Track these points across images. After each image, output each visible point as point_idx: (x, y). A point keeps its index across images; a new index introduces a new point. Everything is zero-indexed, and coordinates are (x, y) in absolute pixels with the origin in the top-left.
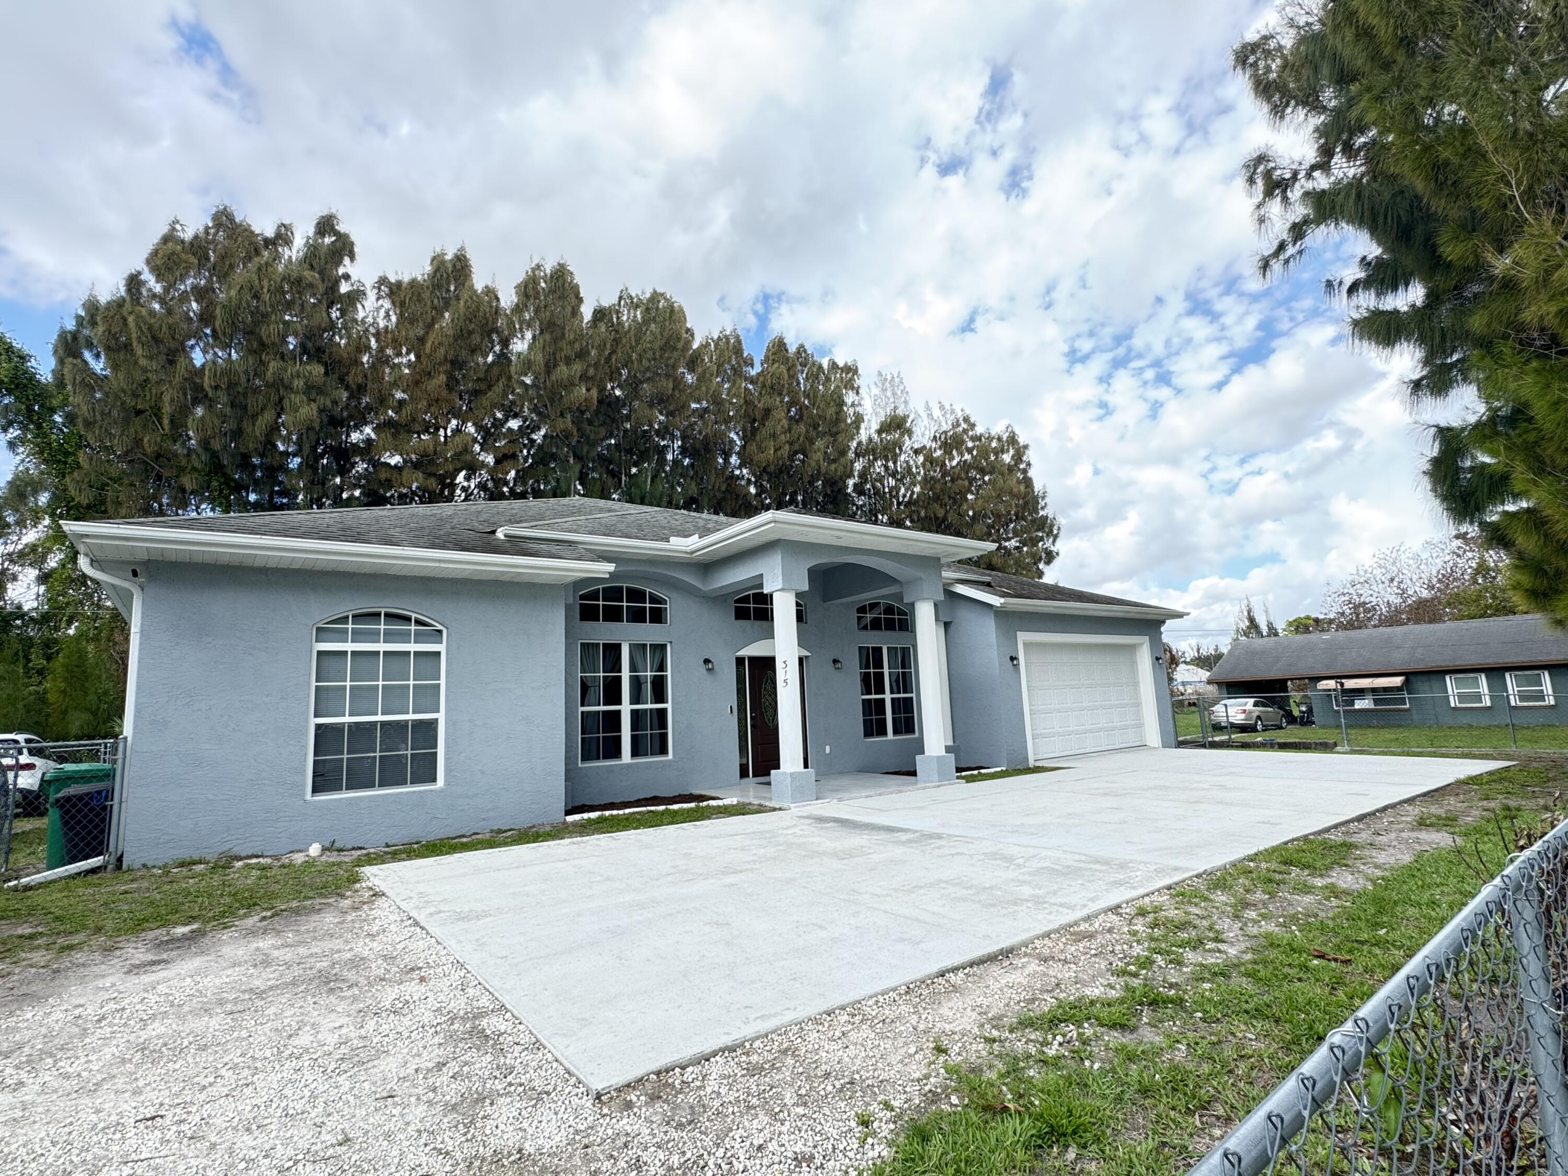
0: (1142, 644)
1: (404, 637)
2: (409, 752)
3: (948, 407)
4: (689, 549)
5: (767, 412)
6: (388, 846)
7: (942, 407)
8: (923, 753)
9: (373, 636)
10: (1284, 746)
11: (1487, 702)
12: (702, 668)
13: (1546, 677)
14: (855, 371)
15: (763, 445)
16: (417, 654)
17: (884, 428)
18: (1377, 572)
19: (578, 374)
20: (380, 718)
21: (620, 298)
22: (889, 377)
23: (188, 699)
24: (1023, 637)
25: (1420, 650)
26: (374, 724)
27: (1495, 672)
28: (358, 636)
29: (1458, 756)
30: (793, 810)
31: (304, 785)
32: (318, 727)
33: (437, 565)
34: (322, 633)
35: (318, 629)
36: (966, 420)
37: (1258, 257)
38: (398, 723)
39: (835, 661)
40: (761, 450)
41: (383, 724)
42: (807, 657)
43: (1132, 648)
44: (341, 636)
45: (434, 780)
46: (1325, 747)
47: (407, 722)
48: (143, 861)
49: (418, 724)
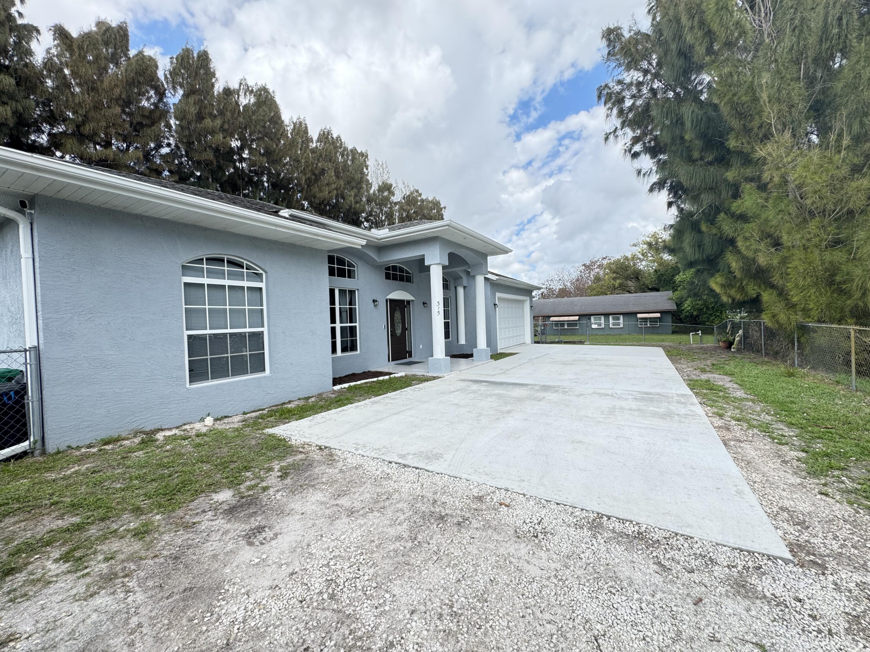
0: (527, 300)
1: (240, 276)
2: (248, 353)
3: (406, 184)
4: (379, 237)
5: (323, 170)
6: (245, 413)
7: (404, 183)
8: (476, 347)
9: (221, 275)
10: (566, 343)
11: (622, 326)
12: (372, 304)
13: (621, 317)
14: (367, 156)
15: (322, 189)
16: (249, 288)
17: (381, 189)
18: (556, 276)
19: (219, 127)
20: (229, 331)
21: (241, 84)
22: (381, 164)
23: (90, 316)
24: (498, 295)
25: (583, 307)
26: (225, 335)
27: (607, 315)
28: (211, 274)
29: (631, 345)
30: (446, 377)
31: (185, 378)
32: (190, 337)
33: (274, 228)
34: (186, 269)
35: (183, 267)
36: (417, 191)
37: (604, 133)
38: (240, 334)
39: (424, 303)
40: (321, 191)
41: (231, 335)
42: (412, 300)
43: (523, 302)
44: (200, 273)
45: (264, 370)
46: (581, 343)
47: (245, 333)
48: (67, 444)
49: (253, 335)
